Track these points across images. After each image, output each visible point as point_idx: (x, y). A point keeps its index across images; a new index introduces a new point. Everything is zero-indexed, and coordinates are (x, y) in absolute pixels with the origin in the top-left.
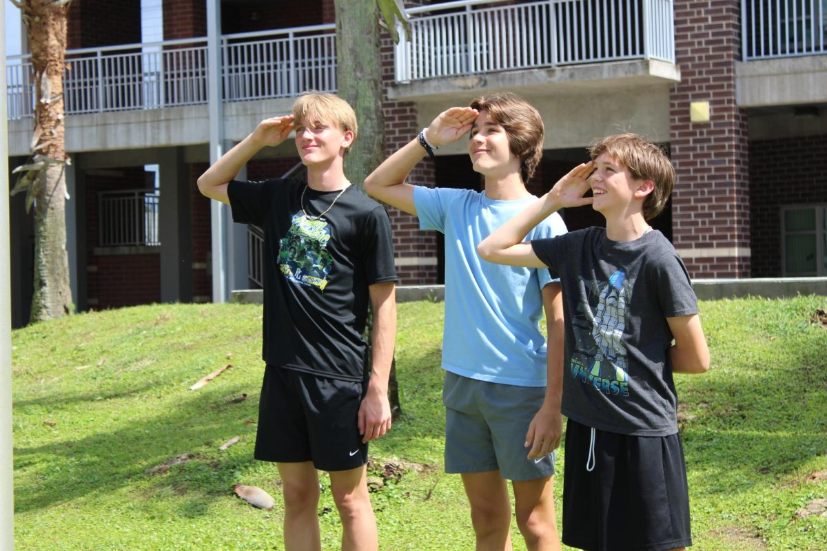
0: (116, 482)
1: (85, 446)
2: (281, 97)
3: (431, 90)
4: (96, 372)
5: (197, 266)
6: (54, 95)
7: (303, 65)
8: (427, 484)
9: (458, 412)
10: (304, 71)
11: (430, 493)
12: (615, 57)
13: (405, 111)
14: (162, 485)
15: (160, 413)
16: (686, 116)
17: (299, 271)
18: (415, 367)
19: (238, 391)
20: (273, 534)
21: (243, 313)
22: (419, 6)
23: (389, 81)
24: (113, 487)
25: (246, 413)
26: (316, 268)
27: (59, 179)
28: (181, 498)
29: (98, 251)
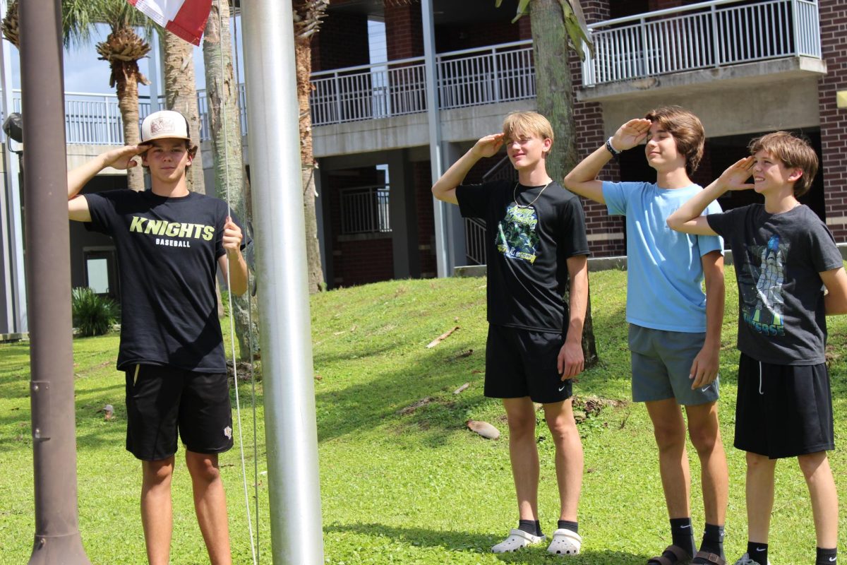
0: (374, 422)
1: (347, 395)
2: (487, 104)
3: (614, 92)
4: (350, 336)
5: (423, 247)
6: (303, 112)
7: (505, 75)
8: (621, 416)
9: (640, 355)
10: (506, 80)
11: (624, 423)
12: (769, 56)
13: (592, 110)
14: (410, 423)
15: (404, 367)
16: (833, 103)
17: (513, 249)
18: (608, 324)
19: (466, 348)
20: (500, 458)
21: (465, 285)
22: (601, 21)
23: (578, 86)
24: (371, 425)
25: (473, 365)
26: (527, 246)
27: (310, 181)
28: (426, 432)
29: (341, 238)
